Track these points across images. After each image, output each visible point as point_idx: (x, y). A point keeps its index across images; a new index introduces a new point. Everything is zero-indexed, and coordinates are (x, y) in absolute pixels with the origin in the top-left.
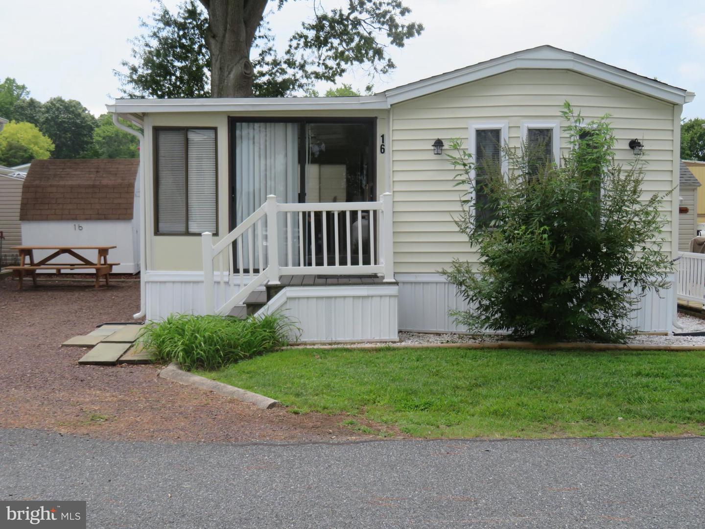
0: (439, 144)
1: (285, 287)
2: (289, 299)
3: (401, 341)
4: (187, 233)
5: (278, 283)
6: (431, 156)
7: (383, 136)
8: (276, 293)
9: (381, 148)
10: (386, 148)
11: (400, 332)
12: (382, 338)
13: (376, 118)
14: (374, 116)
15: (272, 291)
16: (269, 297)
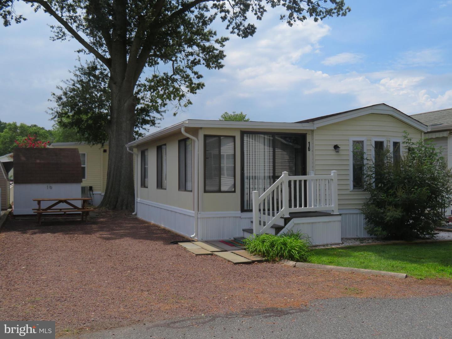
0: (336, 147)
1: (292, 218)
2: (295, 224)
3: (343, 243)
4: (219, 191)
5: (288, 216)
6: (334, 153)
7: (309, 143)
8: (289, 221)
9: (309, 148)
10: (311, 148)
11: (342, 239)
12: (335, 242)
13: (306, 134)
14: (305, 132)
15: (287, 221)
16: (286, 224)
